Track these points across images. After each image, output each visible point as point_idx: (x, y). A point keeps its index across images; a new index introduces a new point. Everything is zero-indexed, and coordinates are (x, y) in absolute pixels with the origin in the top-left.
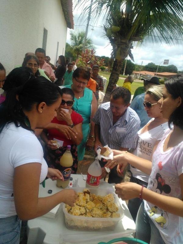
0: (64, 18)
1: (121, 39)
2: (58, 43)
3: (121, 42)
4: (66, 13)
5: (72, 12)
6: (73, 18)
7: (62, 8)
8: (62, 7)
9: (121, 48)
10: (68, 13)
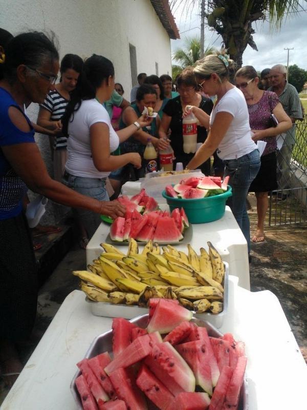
0: (161, 24)
1: (232, 24)
2: (157, 65)
3: (233, 28)
4: (162, 16)
5: (170, 11)
6: (174, 21)
7: (155, 10)
8: (154, 8)
9: (234, 36)
10: (164, 15)
